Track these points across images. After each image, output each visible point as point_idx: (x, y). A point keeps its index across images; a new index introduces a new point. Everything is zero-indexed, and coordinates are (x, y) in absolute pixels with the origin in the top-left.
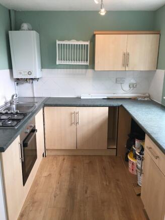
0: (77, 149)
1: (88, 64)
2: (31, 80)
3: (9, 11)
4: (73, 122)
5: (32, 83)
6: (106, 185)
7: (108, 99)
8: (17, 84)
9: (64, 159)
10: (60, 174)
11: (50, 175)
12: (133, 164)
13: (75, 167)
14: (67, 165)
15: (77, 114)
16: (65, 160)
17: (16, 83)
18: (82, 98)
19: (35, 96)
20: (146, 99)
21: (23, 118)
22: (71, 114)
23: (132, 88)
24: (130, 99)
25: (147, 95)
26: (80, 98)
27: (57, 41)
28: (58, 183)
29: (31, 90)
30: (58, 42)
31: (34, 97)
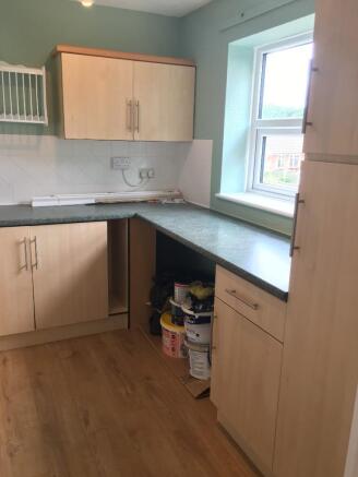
0: (36, 330)
1: (45, 121)
4: (23, 263)
6: (127, 394)
7: (99, 204)
9: (5, 361)
10: (7, 399)
12: (173, 337)
13: (39, 374)
15: (33, 244)
16: (9, 363)
18: (34, 204)
20: (177, 201)
22: (18, 244)
23: (145, 180)
24: (144, 202)
25: (176, 192)
26: (30, 206)
28: (9, 420)
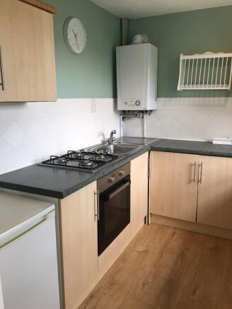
0: (196, 223)
1: (229, 88)
2: (141, 114)
3: (121, 20)
4: (193, 178)
5: (143, 117)
8: (123, 118)
9: (174, 234)
10: (162, 255)
11: (146, 251)
13: (187, 250)
14: (176, 243)
15: (200, 167)
16: (176, 236)
17: (121, 117)
18: (214, 143)
19: (145, 136)
21: (109, 162)
22: (191, 165)
26: (212, 143)
27: (181, 55)
28: (155, 266)
29: (140, 128)
30: (182, 57)
31: (144, 138)
